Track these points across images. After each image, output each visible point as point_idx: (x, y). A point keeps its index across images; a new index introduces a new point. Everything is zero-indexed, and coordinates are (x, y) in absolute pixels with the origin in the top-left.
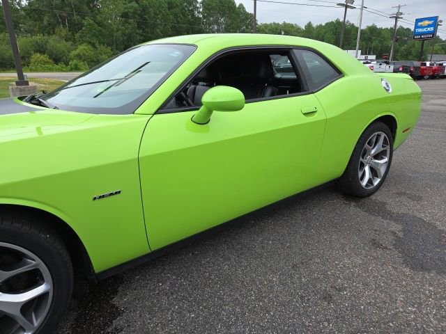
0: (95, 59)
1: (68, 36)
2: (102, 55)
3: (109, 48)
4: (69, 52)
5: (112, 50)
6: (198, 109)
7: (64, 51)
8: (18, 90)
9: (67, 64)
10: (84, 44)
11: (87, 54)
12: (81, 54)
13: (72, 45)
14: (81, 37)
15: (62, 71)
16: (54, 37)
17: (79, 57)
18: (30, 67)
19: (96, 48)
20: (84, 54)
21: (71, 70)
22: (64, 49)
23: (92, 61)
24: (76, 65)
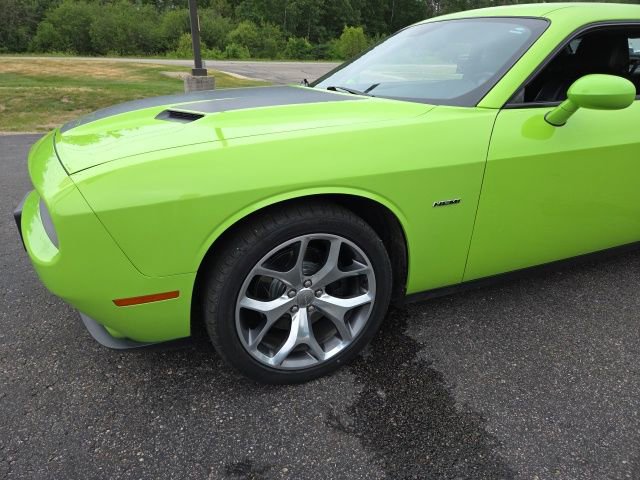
0: (259, 43)
1: (226, 9)
2: (267, 37)
3: (278, 26)
4: (227, 32)
5: (281, 30)
6: (556, 106)
7: (220, 31)
8: (195, 81)
9: (223, 49)
10: (247, 21)
11: (249, 36)
12: (242, 35)
13: (230, 23)
14: (243, 11)
15: (217, 59)
16: (209, 11)
17: (238, 39)
18: (178, 52)
19: (261, 27)
20: (245, 36)
21: (228, 58)
22: (221, 27)
23: (255, 46)
24: (234, 51)
